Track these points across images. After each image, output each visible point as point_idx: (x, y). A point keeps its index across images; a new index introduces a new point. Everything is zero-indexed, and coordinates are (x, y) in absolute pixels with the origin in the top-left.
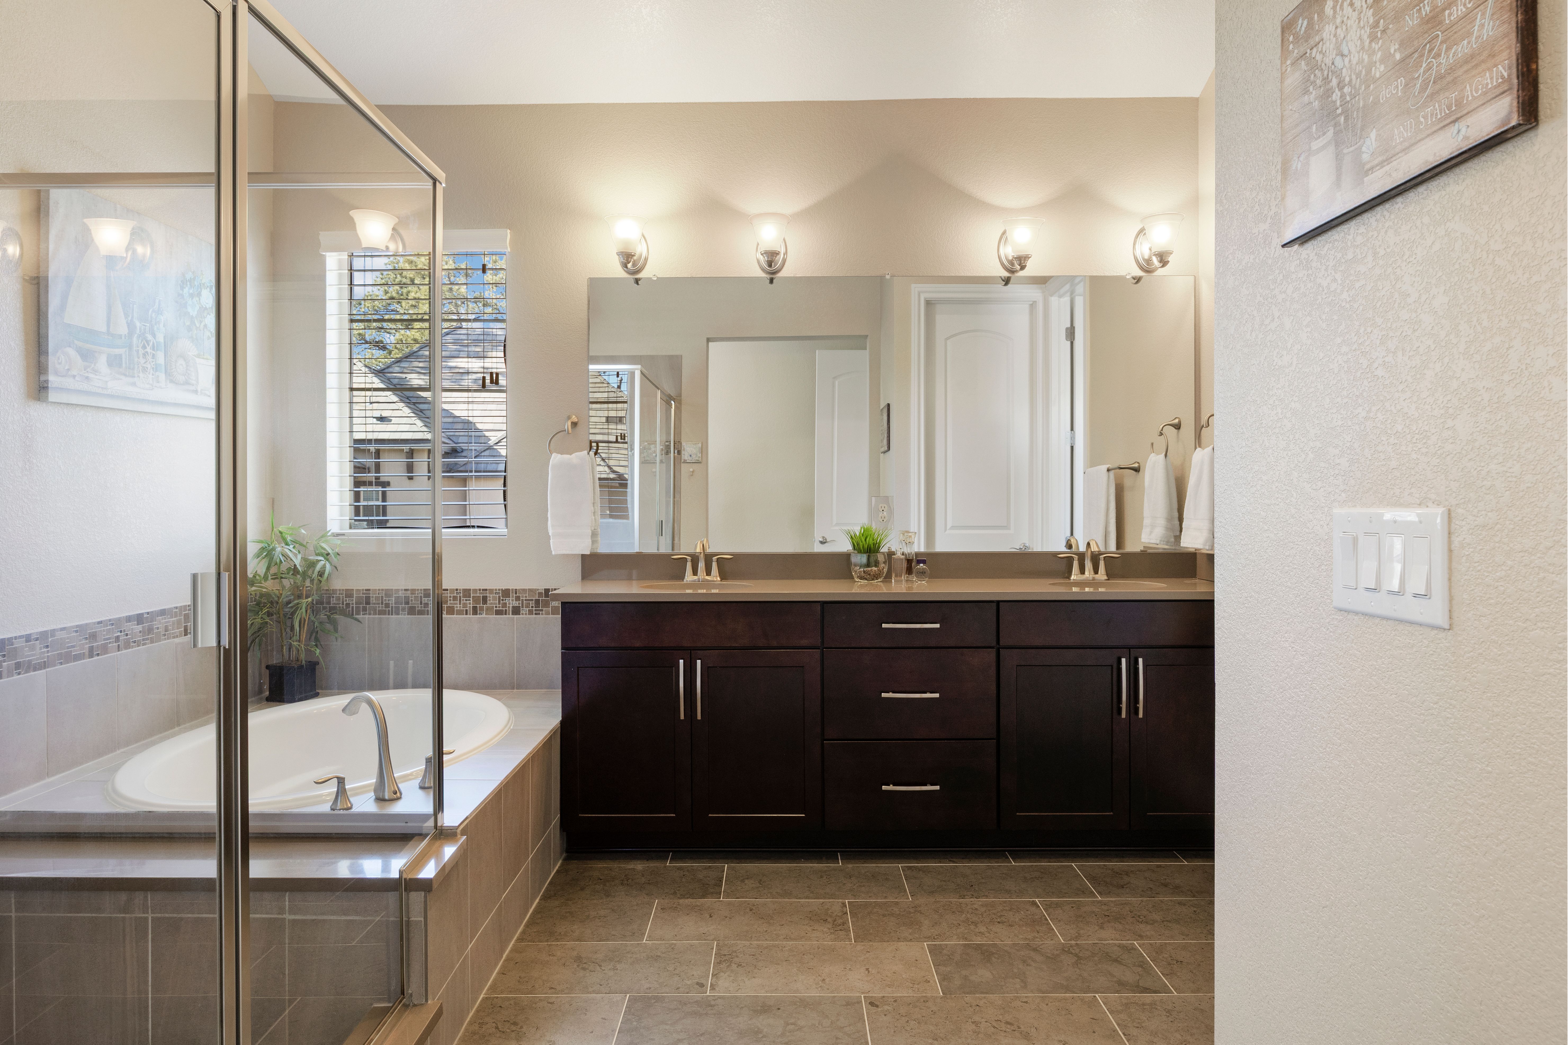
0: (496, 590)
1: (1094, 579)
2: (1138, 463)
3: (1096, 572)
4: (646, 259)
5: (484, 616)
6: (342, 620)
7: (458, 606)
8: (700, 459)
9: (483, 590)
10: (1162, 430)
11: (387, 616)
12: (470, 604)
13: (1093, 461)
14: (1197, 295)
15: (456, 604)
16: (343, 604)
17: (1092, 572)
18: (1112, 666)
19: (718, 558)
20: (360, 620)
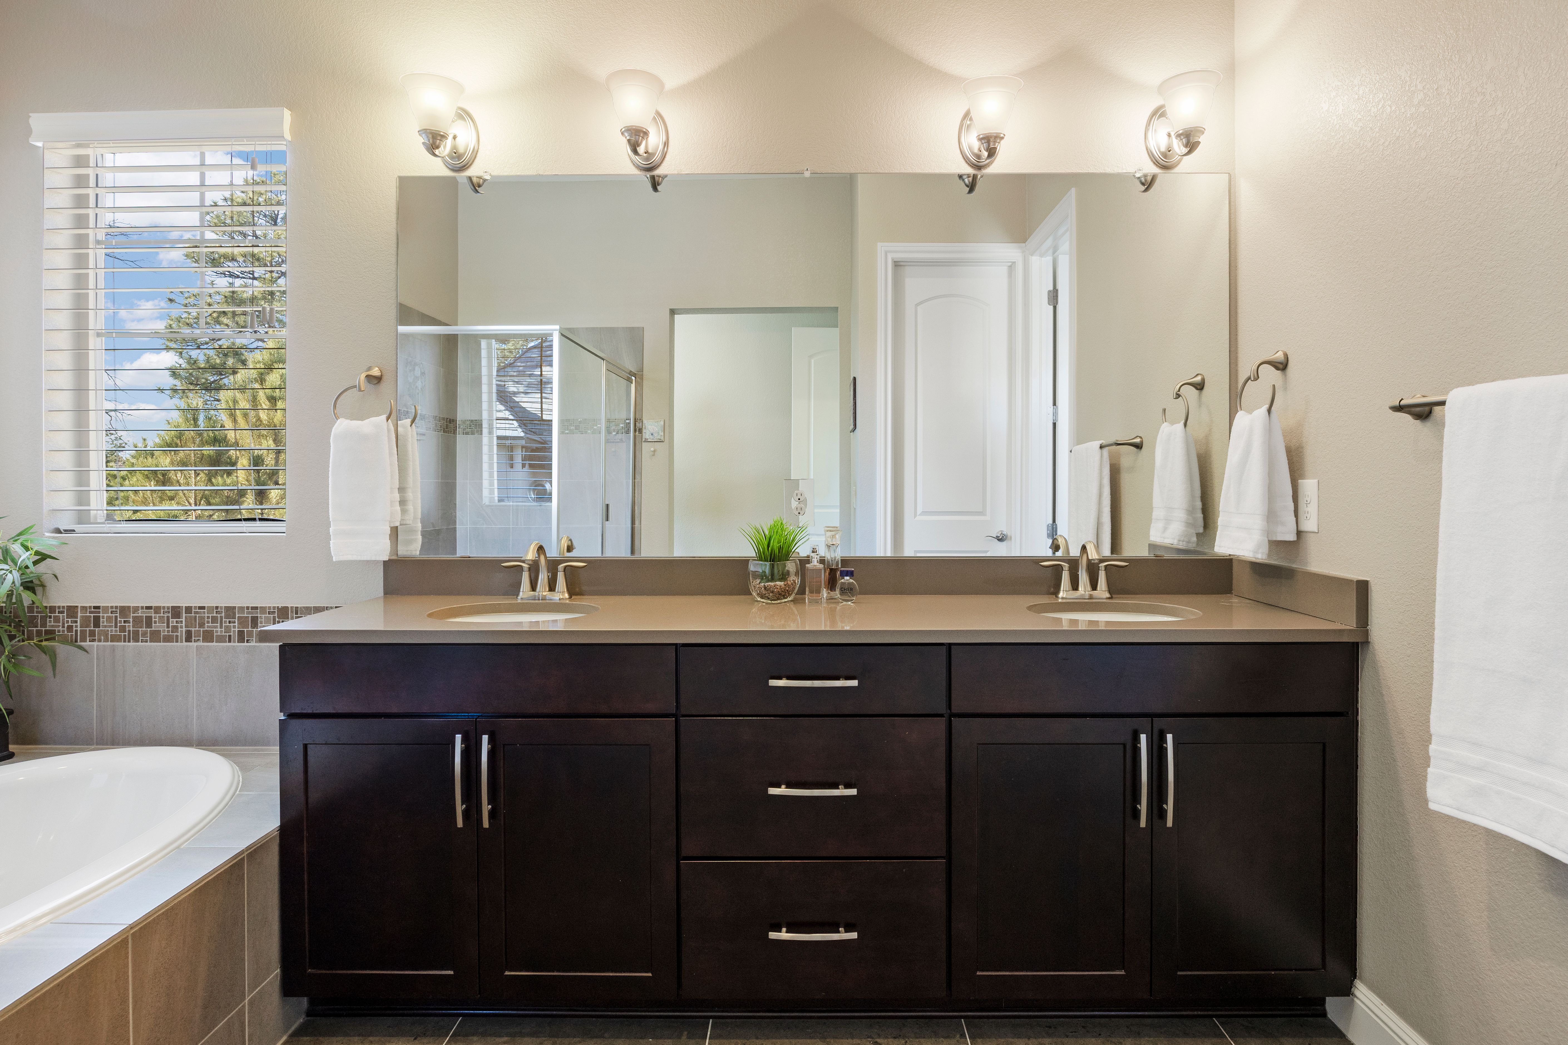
0: (270, 607)
1: (1091, 597)
2: (1141, 437)
3: (1094, 587)
4: (475, 153)
5: (253, 644)
6: (62, 650)
7: (218, 631)
8: (662, 438)
9: (253, 608)
10: (1179, 391)
11: (123, 643)
12: (235, 628)
13: (1080, 437)
14: (1232, 200)
15: (216, 627)
16: (63, 627)
17: (1089, 588)
18: (1124, 745)
19: (566, 567)
20: (87, 648)
